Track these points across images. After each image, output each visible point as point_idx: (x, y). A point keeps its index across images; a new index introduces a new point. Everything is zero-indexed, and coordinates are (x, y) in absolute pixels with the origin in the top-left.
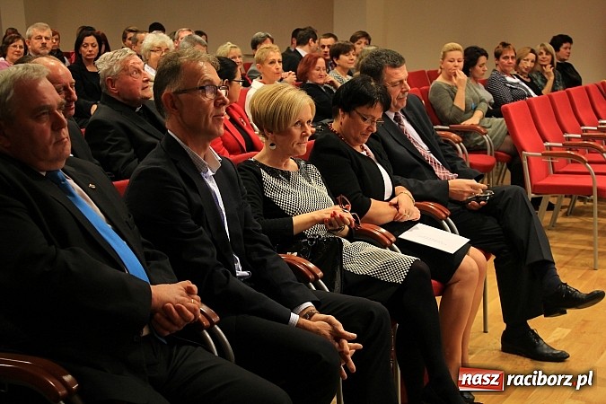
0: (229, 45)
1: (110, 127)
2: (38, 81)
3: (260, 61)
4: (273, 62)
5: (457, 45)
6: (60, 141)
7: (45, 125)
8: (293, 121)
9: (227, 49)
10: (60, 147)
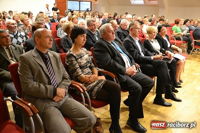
0: (140, 17)
1: (120, 33)
2: (110, 26)
3: (145, 21)
4: (147, 21)
5: (183, 19)
6: (113, 36)
7: (111, 34)
8: (153, 32)
9: (139, 18)
10: (113, 37)
